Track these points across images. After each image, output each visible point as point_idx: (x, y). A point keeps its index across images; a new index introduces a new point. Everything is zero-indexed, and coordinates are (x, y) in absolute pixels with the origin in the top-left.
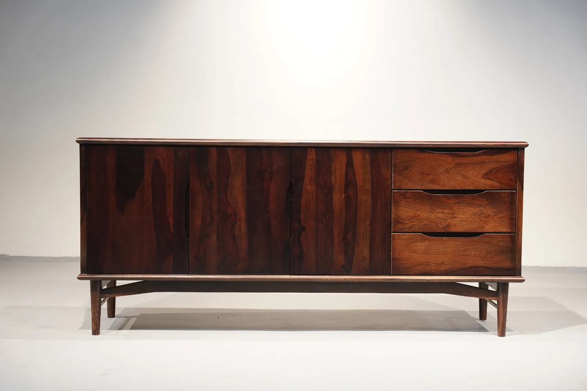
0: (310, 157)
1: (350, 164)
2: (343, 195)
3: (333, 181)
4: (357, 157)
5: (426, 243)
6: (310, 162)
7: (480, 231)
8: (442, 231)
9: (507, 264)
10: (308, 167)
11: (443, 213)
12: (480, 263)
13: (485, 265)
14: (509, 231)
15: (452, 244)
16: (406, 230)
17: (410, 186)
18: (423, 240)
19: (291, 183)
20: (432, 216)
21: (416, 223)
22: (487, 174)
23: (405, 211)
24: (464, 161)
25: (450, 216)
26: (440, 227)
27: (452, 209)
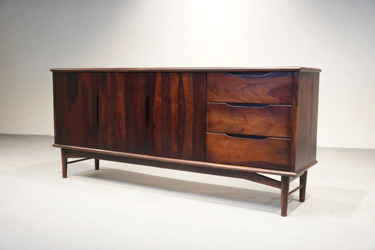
0: (158, 79)
1: (181, 83)
2: (177, 105)
3: (171, 95)
4: (185, 79)
5: (228, 142)
6: (158, 82)
7: (265, 135)
8: (238, 133)
9: (285, 162)
10: (157, 86)
11: (239, 120)
12: (265, 159)
13: (268, 161)
14: (286, 136)
15: (246, 143)
16: (215, 131)
17: (218, 99)
18: (226, 139)
19: (148, 96)
20: (232, 122)
21: (222, 127)
22: (270, 92)
23: (214, 117)
24: (254, 82)
25: (244, 122)
26: (237, 131)
27: (245, 117)
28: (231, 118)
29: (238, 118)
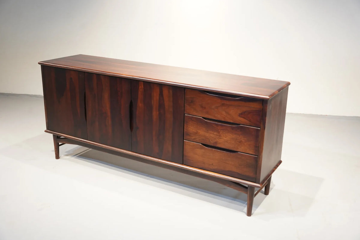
0: (140, 87)
1: (161, 94)
2: (158, 113)
3: (153, 103)
4: (165, 92)
5: (203, 151)
6: (141, 90)
7: (235, 150)
8: (212, 145)
9: (251, 175)
10: (140, 93)
11: (214, 134)
12: (234, 170)
13: (237, 172)
14: (254, 154)
15: (218, 154)
16: (191, 140)
17: (195, 113)
18: (201, 148)
19: (131, 101)
20: (207, 135)
21: (197, 137)
22: (241, 114)
23: (191, 128)
24: (228, 103)
25: (218, 137)
26: (211, 143)
27: (219, 132)
28: (206, 131)
29: (213, 132)
